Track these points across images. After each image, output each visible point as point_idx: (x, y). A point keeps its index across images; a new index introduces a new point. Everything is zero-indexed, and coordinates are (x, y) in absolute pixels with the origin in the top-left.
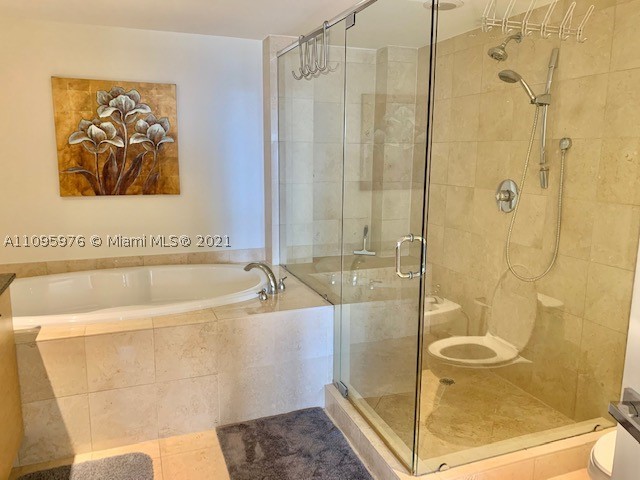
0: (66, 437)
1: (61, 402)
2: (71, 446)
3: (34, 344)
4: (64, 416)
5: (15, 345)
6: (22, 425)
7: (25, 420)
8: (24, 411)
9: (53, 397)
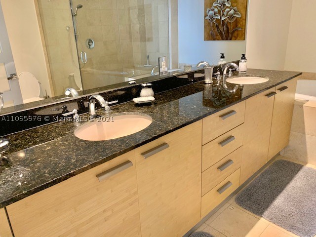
0: (306, 153)
1: (307, 137)
2: (307, 158)
3: (302, 107)
4: (307, 144)
5: (294, 105)
6: (288, 140)
7: (290, 138)
8: (291, 134)
9: (304, 133)
